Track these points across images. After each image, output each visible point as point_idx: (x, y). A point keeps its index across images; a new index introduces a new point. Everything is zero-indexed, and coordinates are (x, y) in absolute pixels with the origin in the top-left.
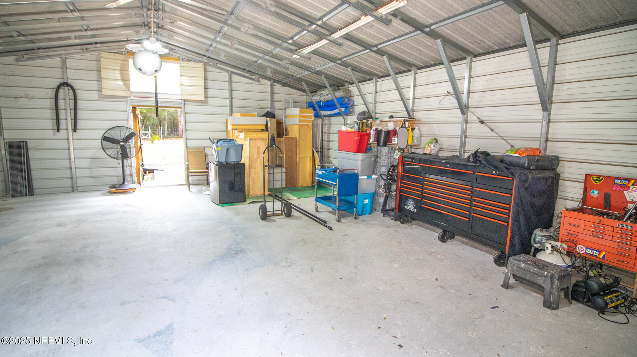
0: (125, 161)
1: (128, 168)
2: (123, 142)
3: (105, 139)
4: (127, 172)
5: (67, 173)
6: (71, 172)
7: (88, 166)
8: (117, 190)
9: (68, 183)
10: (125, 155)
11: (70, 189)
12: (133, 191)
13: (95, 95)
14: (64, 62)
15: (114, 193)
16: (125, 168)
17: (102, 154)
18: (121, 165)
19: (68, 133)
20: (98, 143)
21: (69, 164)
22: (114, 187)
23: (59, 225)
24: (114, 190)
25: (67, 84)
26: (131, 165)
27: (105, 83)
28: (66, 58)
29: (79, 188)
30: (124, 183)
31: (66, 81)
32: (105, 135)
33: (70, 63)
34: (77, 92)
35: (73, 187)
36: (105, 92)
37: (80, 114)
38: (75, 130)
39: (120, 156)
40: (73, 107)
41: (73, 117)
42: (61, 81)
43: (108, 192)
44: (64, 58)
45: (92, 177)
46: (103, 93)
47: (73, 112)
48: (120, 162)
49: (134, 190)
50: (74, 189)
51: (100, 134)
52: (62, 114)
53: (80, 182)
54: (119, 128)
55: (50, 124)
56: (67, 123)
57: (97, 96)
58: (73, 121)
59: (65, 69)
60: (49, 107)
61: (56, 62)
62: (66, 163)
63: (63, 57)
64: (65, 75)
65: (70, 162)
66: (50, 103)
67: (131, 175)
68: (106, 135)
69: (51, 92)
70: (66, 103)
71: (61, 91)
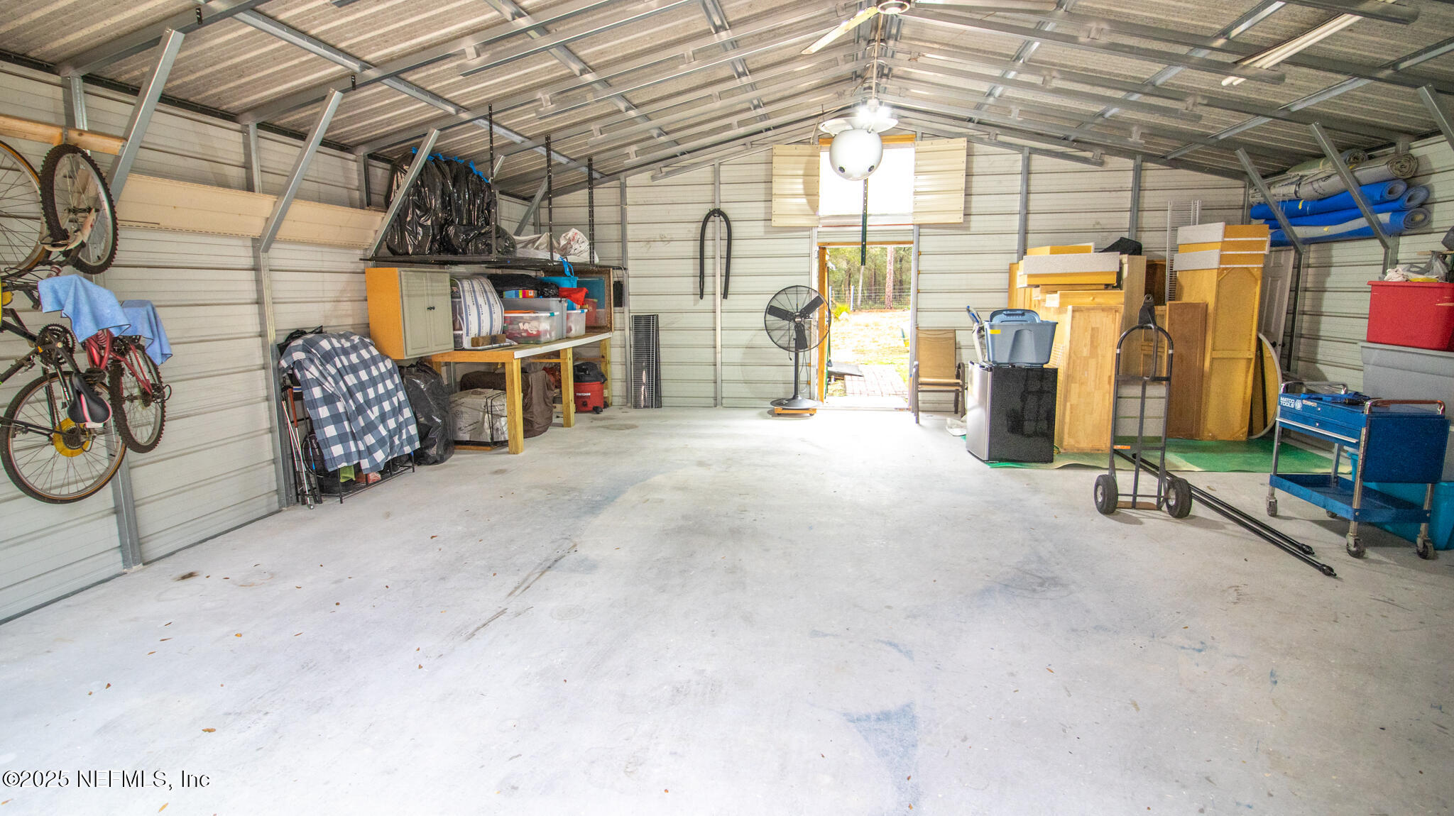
0: (801, 355)
1: (804, 367)
2: (800, 316)
3: (772, 310)
4: (803, 377)
5: (708, 373)
6: (715, 370)
7: (739, 361)
8: (783, 409)
9: (709, 389)
10: (801, 343)
11: (712, 401)
12: (811, 415)
13: (759, 228)
14: (717, 172)
15: (779, 415)
16: (800, 368)
17: (763, 338)
18: (793, 361)
19: (715, 300)
20: (758, 319)
21: (712, 355)
22: (778, 402)
23: (701, 464)
24: (779, 409)
25: (719, 213)
26: (808, 361)
27: (778, 204)
28: (720, 164)
29: (724, 401)
30: (795, 397)
31: (717, 207)
32: (773, 304)
33: (726, 173)
34: (733, 224)
35: (715, 399)
36: (777, 222)
37: (736, 265)
38: (725, 295)
39: (793, 344)
40: (725, 254)
41: (724, 272)
42: (710, 207)
43: (769, 412)
44: (717, 165)
45: (746, 382)
46: (774, 224)
47: (724, 261)
48: (793, 355)
49: (811, 412)
50: (717, 402)
51: (763, 302)
52: (708, 263)
53: (727, 390)
54: (795, 289)
55: (690, 284)
56: (714, 282)
57: (762, 229)
58: (724, 278)
59: (717, 184)
60: (691, 254)
61: (704, 173)
62: (707, 355)
63: (716, 162)
64: (717, 197)
65: (715, 353)
66: (691, 248)
67: (808, 383)
68: (775, 304)
69: (695, 229)
70: (715, 248)
71: (710, 225)
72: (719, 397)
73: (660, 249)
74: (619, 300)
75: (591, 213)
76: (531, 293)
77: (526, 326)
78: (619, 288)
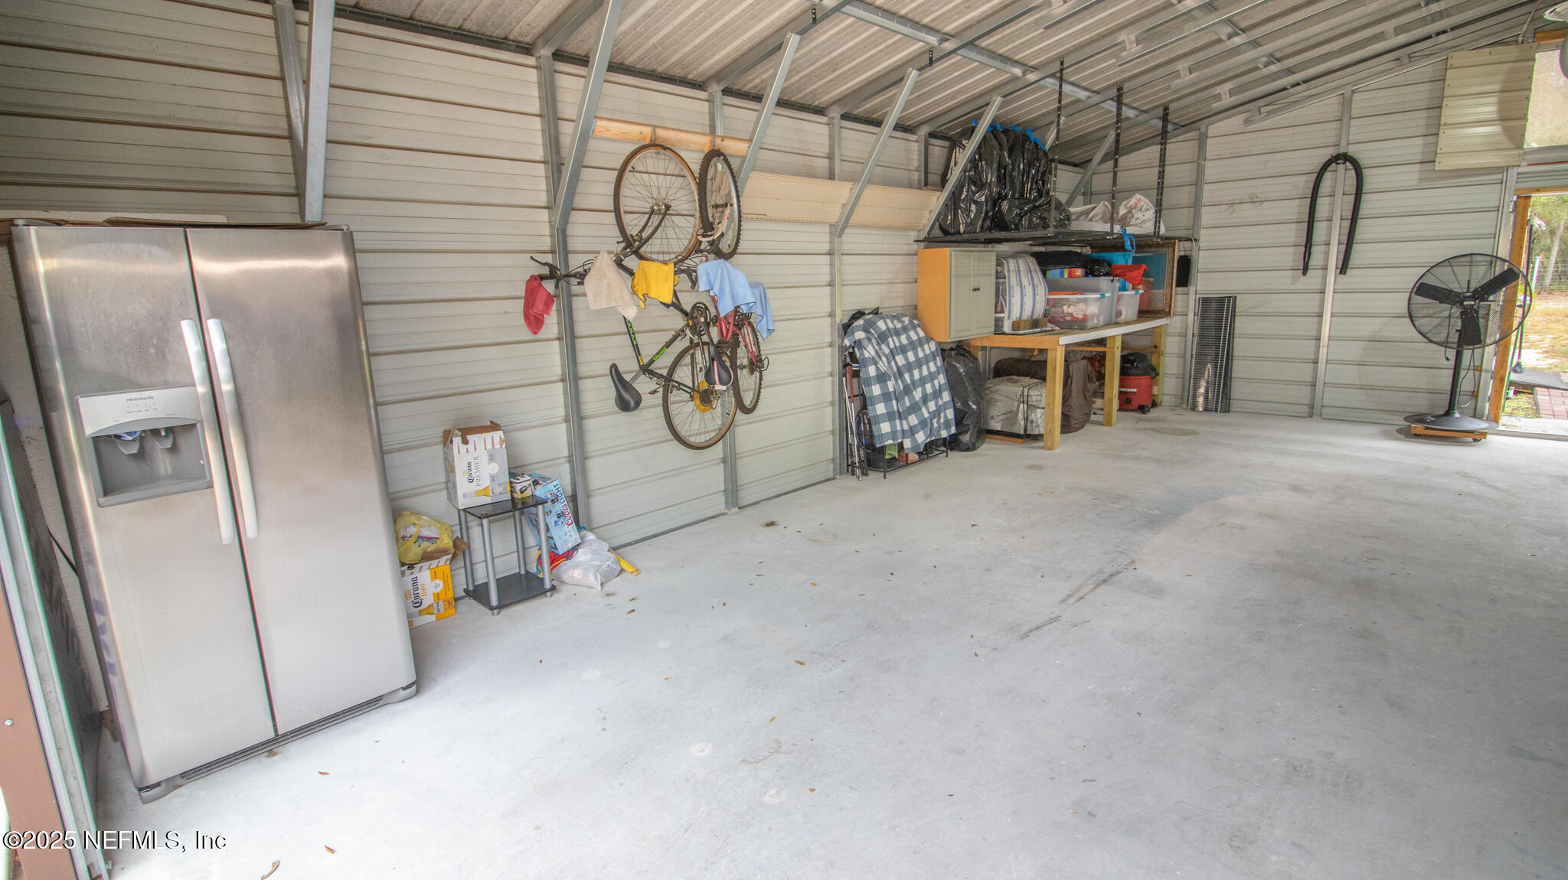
0: (1467, 353)
1: (1471, 372)
2: (1473, 298)
3: (1423, 289)
4: (1466, 384)
5: (1305, 373)
6: (1315, 370)
7: (1357, 359)
8: (1426, 428)
9: (1303, 394)
10: (1470, 335)
11: (1306, 410)
12: (1475, 440)
13: (1411, 175)
14: (1346, 103)
15: (1417, 436)
16: (1462, 373)
17: (1405, 328)
18: (1452, 362)
19: (1325, 277)
20: (1399, 304)
21: (1313, 350)
22: (1419, 418)
24: (1418, 428)
25: (1346, 158)
26: (1477, 363)
27: (1448, 139)
28: (1353, 92)
29: (1324, 411)
30: (1449, 413)
31: (1342, 150)
32: (1424, 280)
33: (1360, 103)
34: (1366, 172)
35: (1311, 407)
36: (1443, 163)
37: (1364, 229)
38: (1343, 269)
39: (1454, 338)
40: (1349, 214)
41: (1344, 239)
42: (1332, 151)
43: (1399, 431)
44: (1349, 93)
45: (1362, 387)
46: (1438, 167)
47: (1347, 223)
48: (1452, 354)
49: (1477, 437)
50: (1312, 411)
51: (1409, 278)
52: (1320, 229)
53: (1330, 397)
54: (1468, 259)
55: (1290, 256)
56: (1327, 253)
57: (1416, 176)
58: (1343, 248)
59: (1345, 120)
60: (1295, 217)
61: (1328, 106)
62: (1306, 348)
63: (1347, 91)
64: (1344, 137)
65: (1318, 347)
66: (1297, 209)
67: (1475, 395)
68: (1430, 280)
69: (1305, 184)
70: (1334, 206)
71: (1328, 176)
72: (1317, 405)
73: (1247, 212)
74: (1184, 278)
75: (1162, 175)
76: (1079, 272)
77: (1072, 310)
78: (1185, 264)
